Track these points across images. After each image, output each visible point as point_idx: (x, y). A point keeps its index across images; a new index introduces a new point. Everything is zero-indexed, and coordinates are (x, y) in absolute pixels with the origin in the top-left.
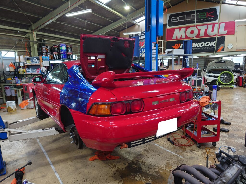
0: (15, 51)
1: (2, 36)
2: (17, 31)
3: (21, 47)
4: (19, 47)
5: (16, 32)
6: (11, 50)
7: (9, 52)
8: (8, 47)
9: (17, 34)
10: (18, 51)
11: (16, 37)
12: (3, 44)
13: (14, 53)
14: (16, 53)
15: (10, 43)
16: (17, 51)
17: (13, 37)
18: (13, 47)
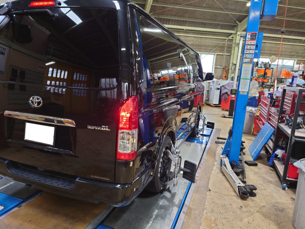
0: (295, 60)
1: (288, 45)
2: (302, 40)
3: (301, 56)
4: (300, 55)
5: (300, 41)
6: (293, 59)
7: (290, 61)
8: (290, 56)
9: (301, 43)
10: (298, 60)
11: (299, 46)
12: (287, 53)
13: (293, 61)
14: (296, 61)
15: (292, 52)
16: (296, 60)
17: (297, 46)
18: (294, 55)
